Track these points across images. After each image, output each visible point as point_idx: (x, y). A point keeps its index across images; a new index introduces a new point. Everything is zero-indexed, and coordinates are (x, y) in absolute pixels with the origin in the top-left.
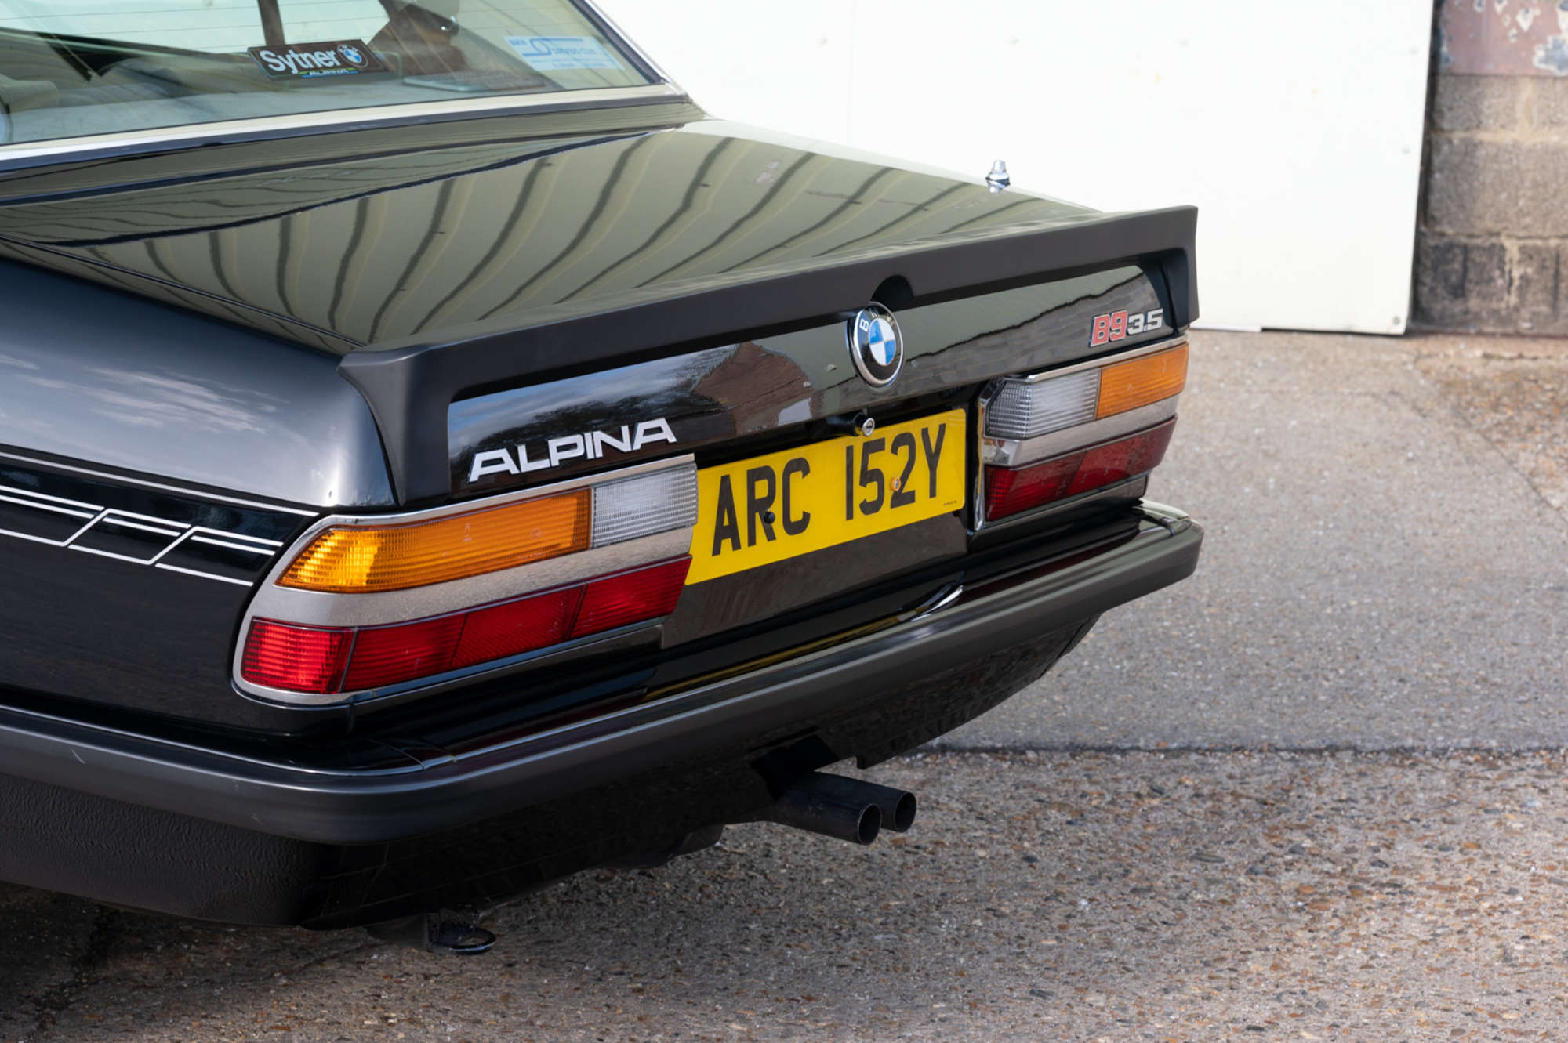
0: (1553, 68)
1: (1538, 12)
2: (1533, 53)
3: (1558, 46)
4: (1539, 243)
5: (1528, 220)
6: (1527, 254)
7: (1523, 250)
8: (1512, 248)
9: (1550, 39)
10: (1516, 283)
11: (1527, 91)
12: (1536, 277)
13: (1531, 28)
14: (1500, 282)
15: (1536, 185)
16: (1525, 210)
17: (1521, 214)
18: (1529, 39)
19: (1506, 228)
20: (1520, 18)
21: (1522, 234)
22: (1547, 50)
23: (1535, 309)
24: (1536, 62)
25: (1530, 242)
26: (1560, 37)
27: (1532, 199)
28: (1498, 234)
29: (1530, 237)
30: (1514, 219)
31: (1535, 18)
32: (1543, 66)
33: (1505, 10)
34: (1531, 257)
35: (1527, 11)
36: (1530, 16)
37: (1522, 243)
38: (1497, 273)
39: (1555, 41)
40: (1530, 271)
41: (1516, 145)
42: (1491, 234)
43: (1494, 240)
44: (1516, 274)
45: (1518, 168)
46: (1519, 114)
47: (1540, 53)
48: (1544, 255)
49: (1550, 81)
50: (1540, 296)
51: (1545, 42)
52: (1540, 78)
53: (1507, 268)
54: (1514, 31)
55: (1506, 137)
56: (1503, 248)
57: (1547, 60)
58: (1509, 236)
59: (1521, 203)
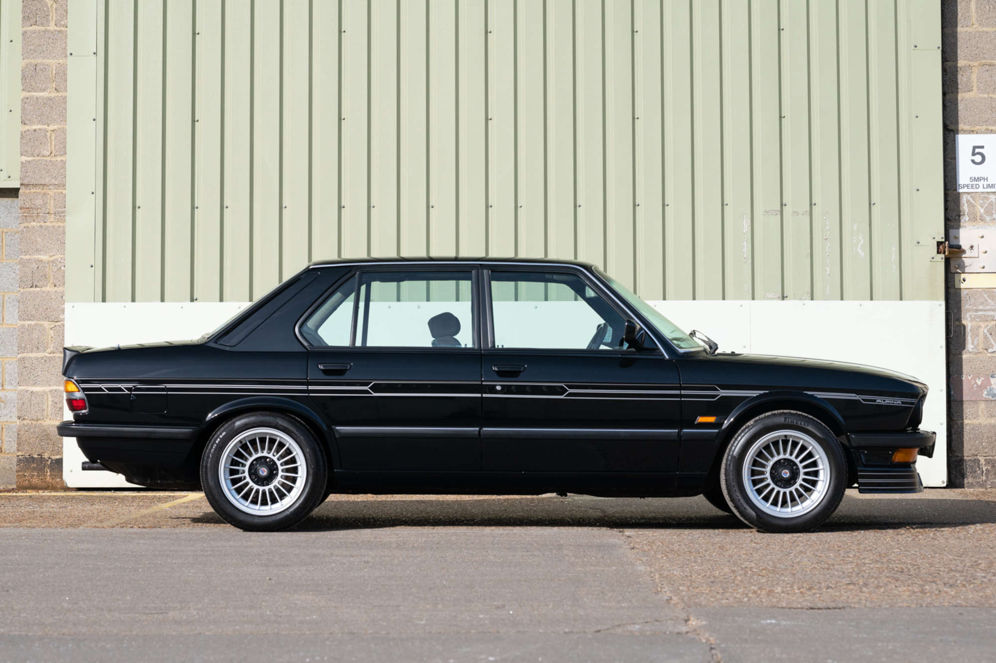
0: (990, 397)
1: (983, 379)
2: (983, 393)
3: (991, 390)
4: (991, 458)
5: (987, 450)
6: (988, 462)
7: (985, 460)
8: (982, 460)
9: (988, 387)
10: (985, 472)
11: (982, 405)
12: (991, 470)
13: (981, 384)
14: (979, 472)
15: (988, 438)
16: (985, 447)
18: (981, 387)
19: (979, 453)
20: (977, 381)
21: (985, 455)
22: (987, 392)
23: (992, 481)
24: (984, 395)
25: (988, 458)
26: (992, 387)
27: (987, 442)
28: (977, 455)
29: (987, 456)
31: (983, 381)
32: (986, 397)
33: (972, 378)
36: (981, 380)
37: (985, 458)
38: (978, 469)
39: (990, 388)
40: (989, 468)
41: (980, 424)
42: (974, 455)
43: (975, 457)
44: (984, 469)
45: (981, 432)
46: (980, 413)
47: (986, 393)
48: (993, 462)
49: (990, 402)
50: (993, 476)
51: (987, 389)
52: (986, 401)
53: (981, 467)
54: (975, 385)
55: (976, 422)
56: (979, 460)
57: (988, 395)
58: (980, 456)
59: (983, 444)
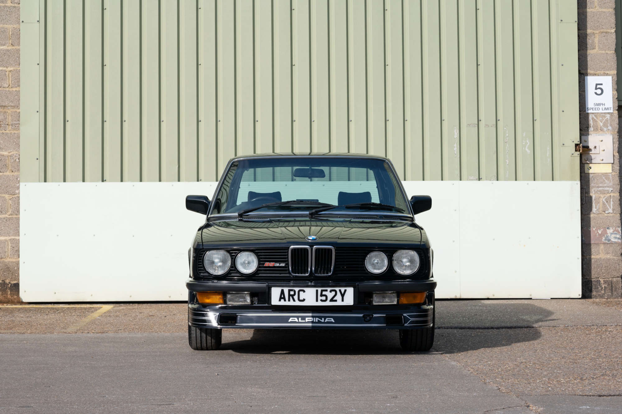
0: (607, 241)
1: (602, 230)
2: (602, 238)
4: (607, 279)
5: (605, 274)
6: (605, 282)
8: (602, 281)
9: (606, 235)
10: (603, 288)
11: (602, 247)
12: (607, 287)
13: (601, 233)
14: (600, 288)
15: (605, 267)
17: (603, 273)
18: (601, 235)
19: (600, 276)
20: (599, 231)
21: (603, 278)
22: (605, 238)
23: (608, 294)
24: (603, 240)
25: (605, 279)
27: (605, 270)
28: (598, 278)
29: (605, 278)
30: (601, 274)
31: (602, 231)
33: (595, 229)
34: (606, 283)
35: (600, 230)
37: (604, 279)
38: (599, 286)
39: (607, 236)
40: (606, 285)
41: (600, 258)
43: (598, 279)
44: (603, 286)
45: (601, 263)
46: (600, 252)
47: (604, 238)
48: (609, 282)
49: (606, 244)
50: (609, 291)
51: (605, 236)
52: (604, 244)
53: (601, 285)
54: (598, 234)
55: (598, 257)
56: (600, 281)
57: (605, 240)
58: (601, 278)
59: (603, 271)
